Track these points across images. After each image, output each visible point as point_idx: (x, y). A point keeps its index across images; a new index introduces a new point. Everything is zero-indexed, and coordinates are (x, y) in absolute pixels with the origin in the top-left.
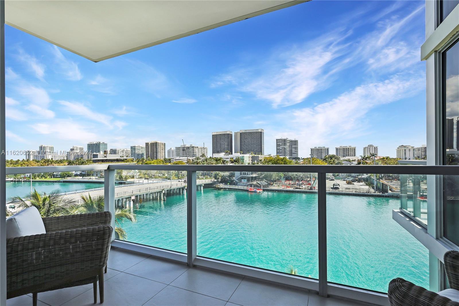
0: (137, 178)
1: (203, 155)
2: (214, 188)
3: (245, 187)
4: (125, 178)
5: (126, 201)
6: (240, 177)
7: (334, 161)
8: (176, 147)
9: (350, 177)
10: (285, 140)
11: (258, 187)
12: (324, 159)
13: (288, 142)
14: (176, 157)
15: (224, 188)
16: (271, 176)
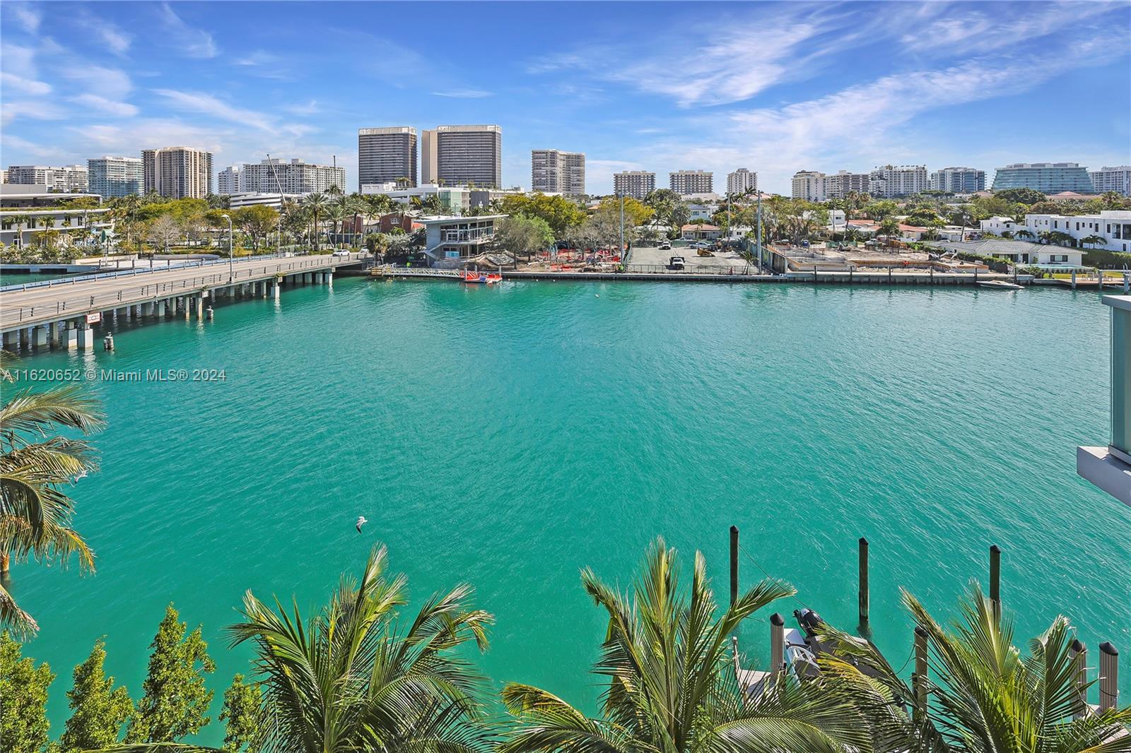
0: (109, 256)
1: (333, 189)
2: (367, 275)
3: (454, 272)
4: (67, 256)
5: (67, 329)
6: (441, 247)
7: (668, 204)
8: (247, 163)
9: (705, 240)
10: (553, 154)
11: (489, 269)
12: (646, 200)
13: (562, 158)
14: (245, 193)
15: (396, 276)
16: (525, 242)
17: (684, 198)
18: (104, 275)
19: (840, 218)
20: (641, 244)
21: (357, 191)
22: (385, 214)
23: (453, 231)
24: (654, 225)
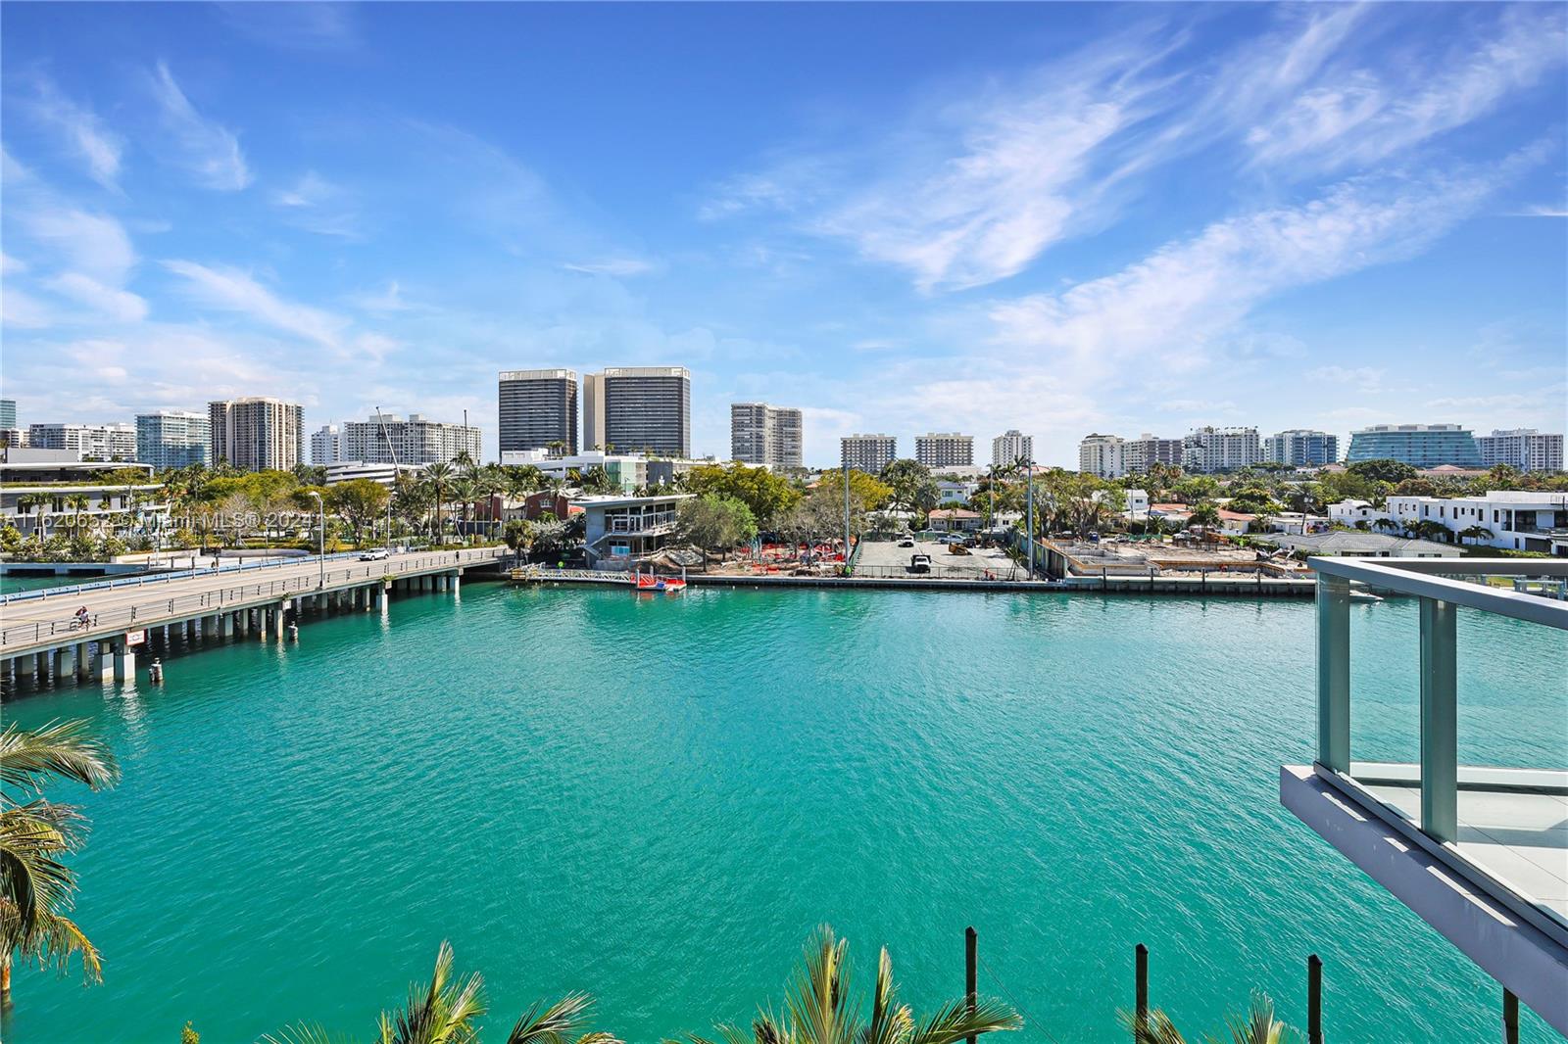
0: (161, 551)
1: (462, 458)
2: (505, 580)
3: (622, 575)
4: (104, 551)
5: (101, 654)
6: (605, 539)
7: (912, 480)
8: (349, 421)
9: (960, 532)
10: (760, 410)
11: (669, 572)
12: (883, 475)
13: (772, 415)
14: (347, 463)
15: (545, 581)
16: (717, 533)
17: (934, 472)
18: (152, 577)
19: (1141, 501)
20: (874, 537)
21: (496, 461)
22: (532, 494)
23: (622, 518)
24: (892, 510)
